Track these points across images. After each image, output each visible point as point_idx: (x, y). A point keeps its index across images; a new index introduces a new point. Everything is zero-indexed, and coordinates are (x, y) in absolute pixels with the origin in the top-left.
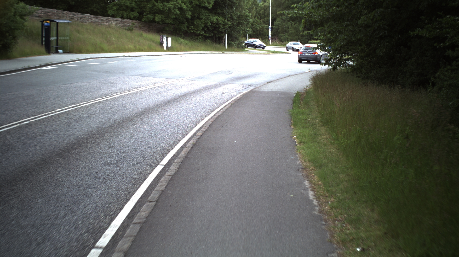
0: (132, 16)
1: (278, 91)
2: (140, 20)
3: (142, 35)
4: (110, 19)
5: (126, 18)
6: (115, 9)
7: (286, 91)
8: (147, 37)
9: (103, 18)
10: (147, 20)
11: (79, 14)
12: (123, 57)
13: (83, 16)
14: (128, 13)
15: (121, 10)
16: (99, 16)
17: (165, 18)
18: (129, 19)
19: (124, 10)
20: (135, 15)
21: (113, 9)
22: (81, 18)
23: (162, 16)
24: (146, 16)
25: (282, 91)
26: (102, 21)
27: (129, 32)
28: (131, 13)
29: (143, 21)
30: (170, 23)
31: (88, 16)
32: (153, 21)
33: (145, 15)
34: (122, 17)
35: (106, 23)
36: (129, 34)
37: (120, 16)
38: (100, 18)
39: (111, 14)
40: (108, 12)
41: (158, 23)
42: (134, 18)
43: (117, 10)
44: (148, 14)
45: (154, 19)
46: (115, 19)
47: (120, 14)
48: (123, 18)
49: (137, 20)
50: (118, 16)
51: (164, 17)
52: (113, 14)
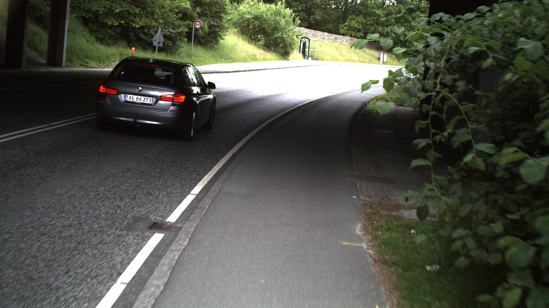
3: (365, 51)
4: (342, 37)
5: (354, 37)
8: (369, 53)
9: (336, 36)
11: (320, 32)
13: (322, 34)
14: (355, 33)
15: (350, 30)
16: (334, 34)
19: (353, 30)
20: (361, 35)
21: (344, 29)
28: (358, 33)
31: (326, 34)
34: (351, 36)
35: (339, 41)
40: (340, 31)
43: (347, 30)
46: (346, 37)
47: (350, 34)
49: (362, 39)
52: (344, 33)
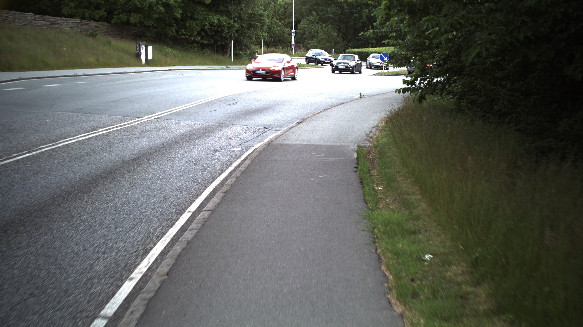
0: (98, 16)
1: (320, 143)
2: (109, 22)
3: (110, 42)
4: (64, 20)
5: (89, 19)
6: (73, 6)
7: (336, 144)
8: (117, 46)
9: (53, 18)
10: (119, 21)
11: (16, 13)
12: (74, 76)
13: (23, 16)
14: (91, 12)
15: (81, 8)
16: (47, 16)
17: (144, 18)
18: (92, 21)
19: (86, 7)
20: (101, 14)
21: (70, 6)
22: (20, 19)
23: (140, 15)
24: (118, 16)
25: (328, 144)
26: (52, 23)
27: (91, 38)
28: (96, 11)
29: (113, 22)
30: (151, 25)
31: (30, 15)
32: (128, 23)
33: (116, 15)
34: (82, 18)
35: (56, 26)
36: (90, 41)
37: (80, 17)
38: (48, 19)
39: (66, 14)
40: (63, 11)
41: (135, 25)
42: (101, 19)
43: (75, 7)
44: (119, 13)
45: (128, 20)
46: (72, 20)
47: (81, 14)
48: (85, 20)
49: (104, 22)
50: (78, 16)
51: (142, 17)
52: (70, 13)
